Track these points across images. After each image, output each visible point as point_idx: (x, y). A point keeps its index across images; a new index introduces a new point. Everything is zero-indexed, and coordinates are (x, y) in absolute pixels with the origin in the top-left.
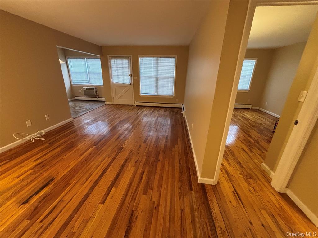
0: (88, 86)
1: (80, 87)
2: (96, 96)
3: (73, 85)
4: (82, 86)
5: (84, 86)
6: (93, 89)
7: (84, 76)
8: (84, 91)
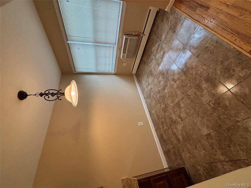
0: (119, 49)
1: (119, 62)
2: (139, 36)
3: (115, 72)
4: (117, 59)
5: (118, 57)
6: (126, 39)
7: (102, 52)
8: (127, 58)
